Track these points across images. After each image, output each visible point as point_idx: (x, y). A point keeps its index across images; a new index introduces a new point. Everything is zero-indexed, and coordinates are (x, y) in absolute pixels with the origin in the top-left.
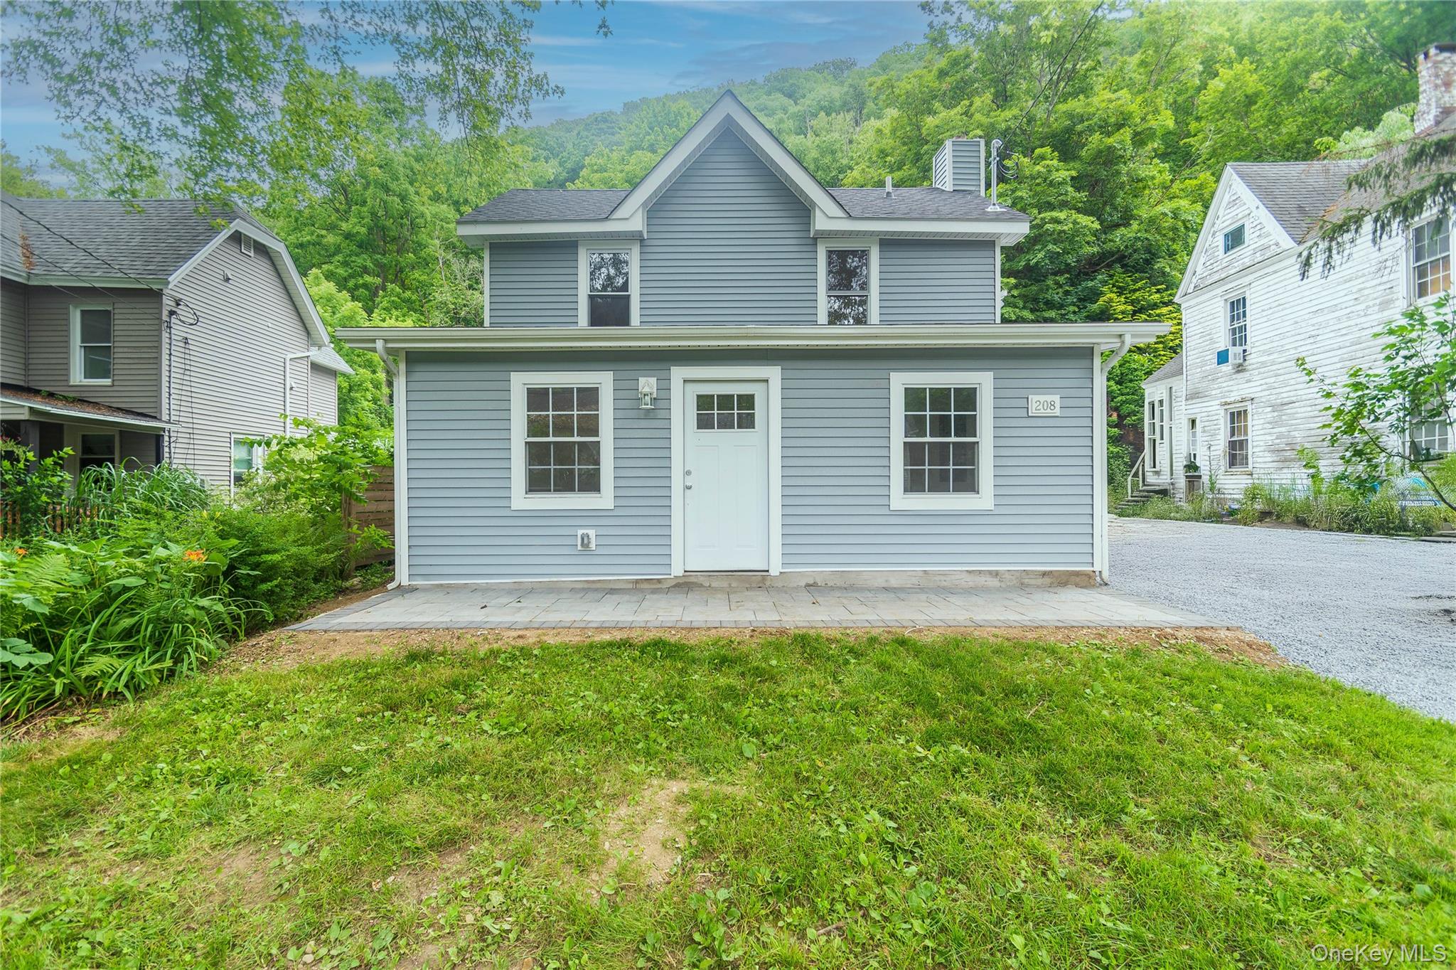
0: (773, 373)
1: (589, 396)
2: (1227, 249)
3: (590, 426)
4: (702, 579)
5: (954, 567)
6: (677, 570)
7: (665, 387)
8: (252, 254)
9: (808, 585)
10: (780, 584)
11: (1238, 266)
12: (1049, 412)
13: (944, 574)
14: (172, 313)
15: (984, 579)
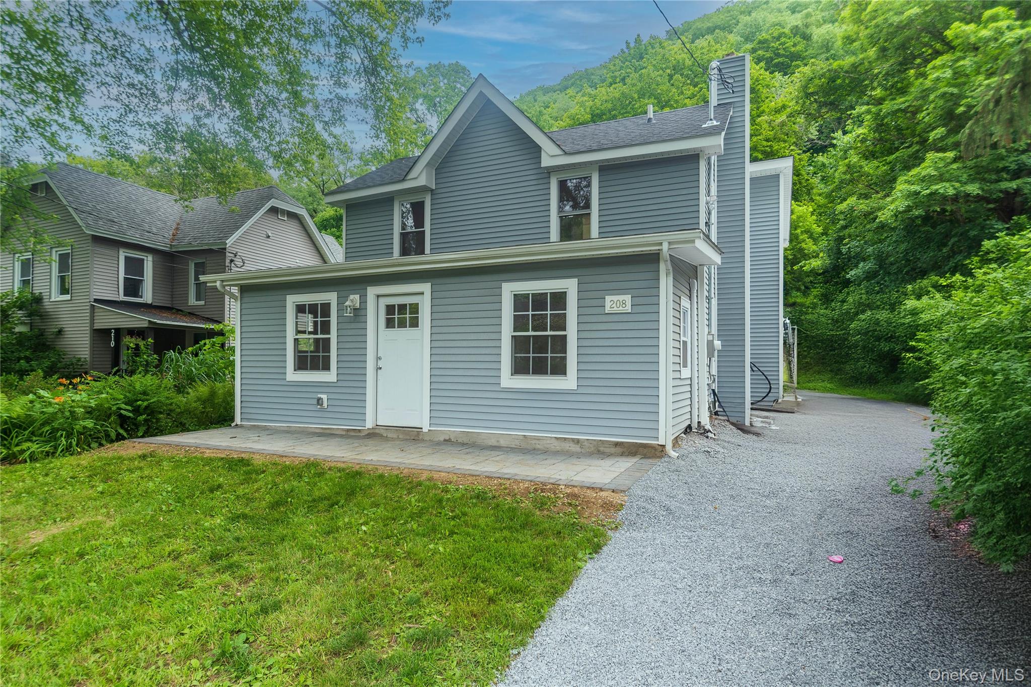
0: (425, 287)
4: (382, 431)
6: (369, 424)
7: (363, 301)
8: (286, 219)
9: (445, 440)
10: (429, 437)
12: (621, 309)
14: (232, 261)
15: (568, 445)
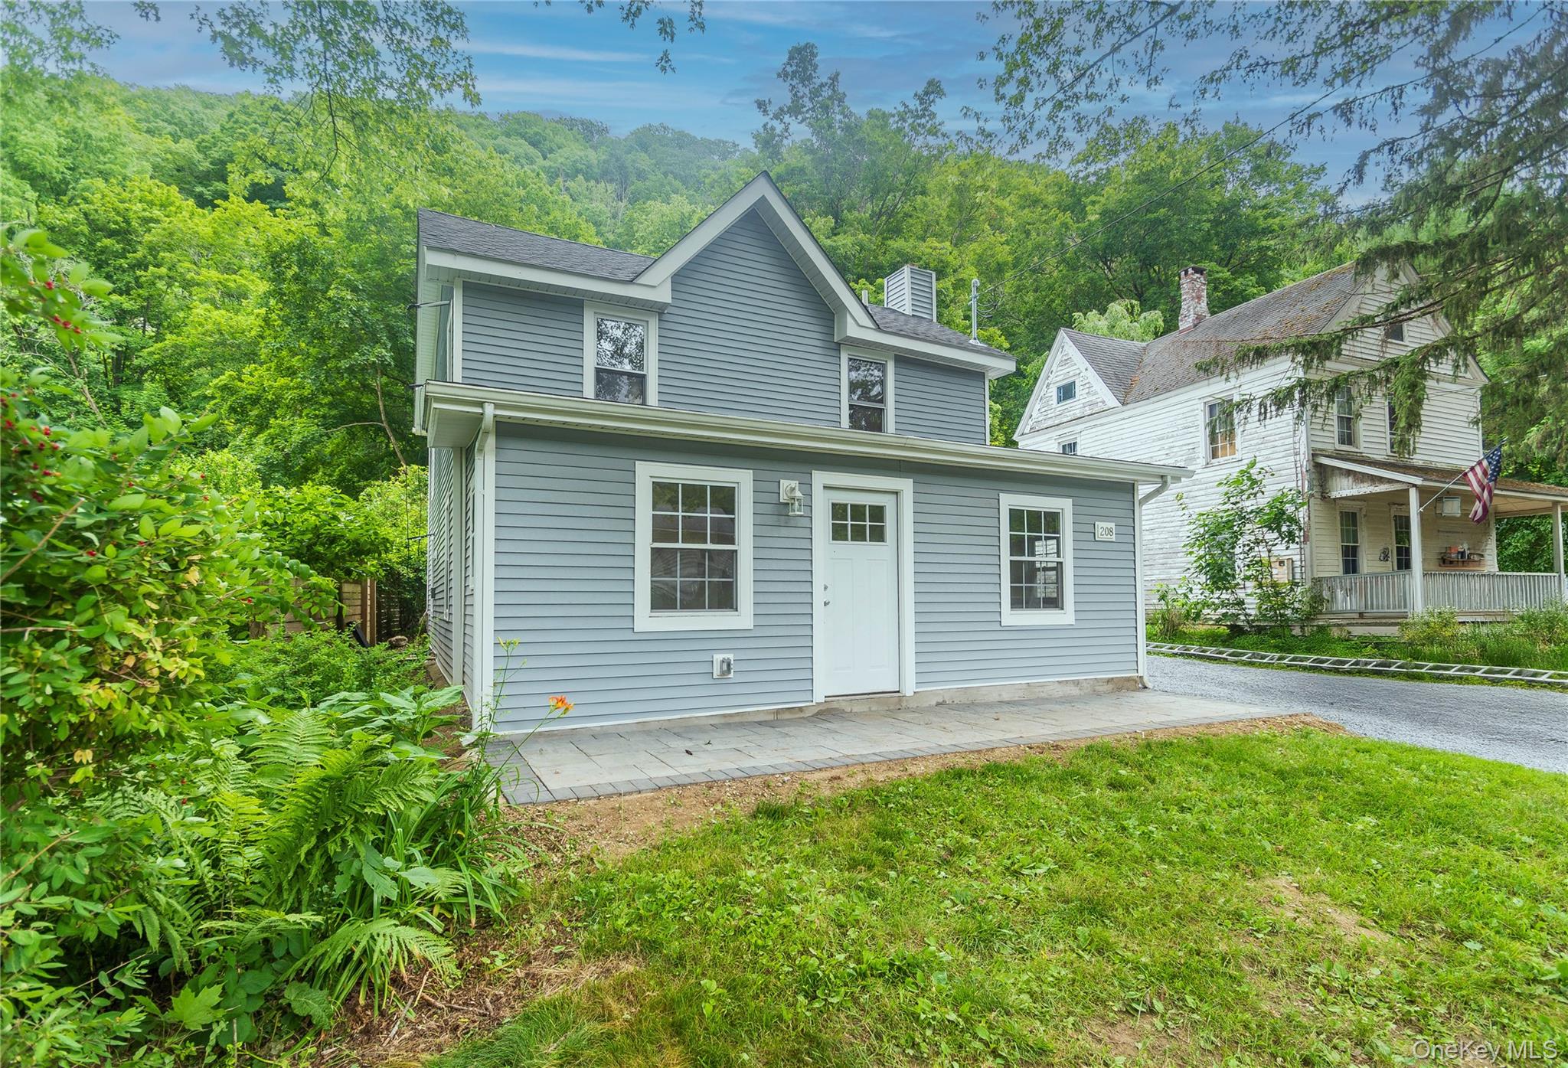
0: (905, 485)
1: (725, 498)
2: (1060, 400)
3: (725, 532)
4: (842, 705)
5: (1048, 680)
6: (819, 697)
7: (808, 493)
9: (938, 704)
10: (913, 705)
11: (1070, 416)
12: (1108, 537)
13: (1042, 685)
